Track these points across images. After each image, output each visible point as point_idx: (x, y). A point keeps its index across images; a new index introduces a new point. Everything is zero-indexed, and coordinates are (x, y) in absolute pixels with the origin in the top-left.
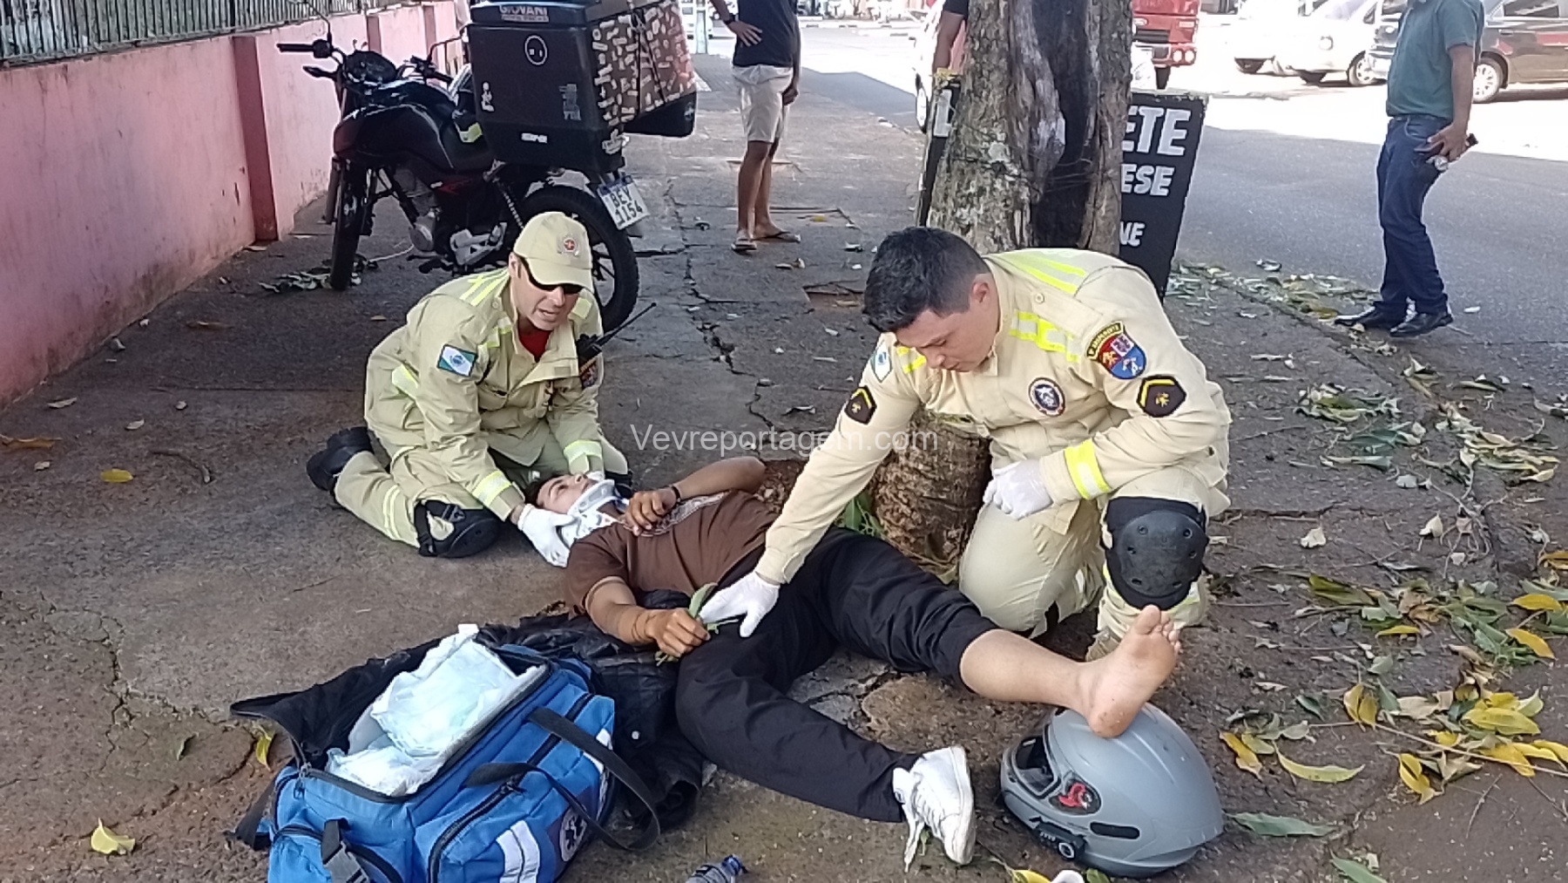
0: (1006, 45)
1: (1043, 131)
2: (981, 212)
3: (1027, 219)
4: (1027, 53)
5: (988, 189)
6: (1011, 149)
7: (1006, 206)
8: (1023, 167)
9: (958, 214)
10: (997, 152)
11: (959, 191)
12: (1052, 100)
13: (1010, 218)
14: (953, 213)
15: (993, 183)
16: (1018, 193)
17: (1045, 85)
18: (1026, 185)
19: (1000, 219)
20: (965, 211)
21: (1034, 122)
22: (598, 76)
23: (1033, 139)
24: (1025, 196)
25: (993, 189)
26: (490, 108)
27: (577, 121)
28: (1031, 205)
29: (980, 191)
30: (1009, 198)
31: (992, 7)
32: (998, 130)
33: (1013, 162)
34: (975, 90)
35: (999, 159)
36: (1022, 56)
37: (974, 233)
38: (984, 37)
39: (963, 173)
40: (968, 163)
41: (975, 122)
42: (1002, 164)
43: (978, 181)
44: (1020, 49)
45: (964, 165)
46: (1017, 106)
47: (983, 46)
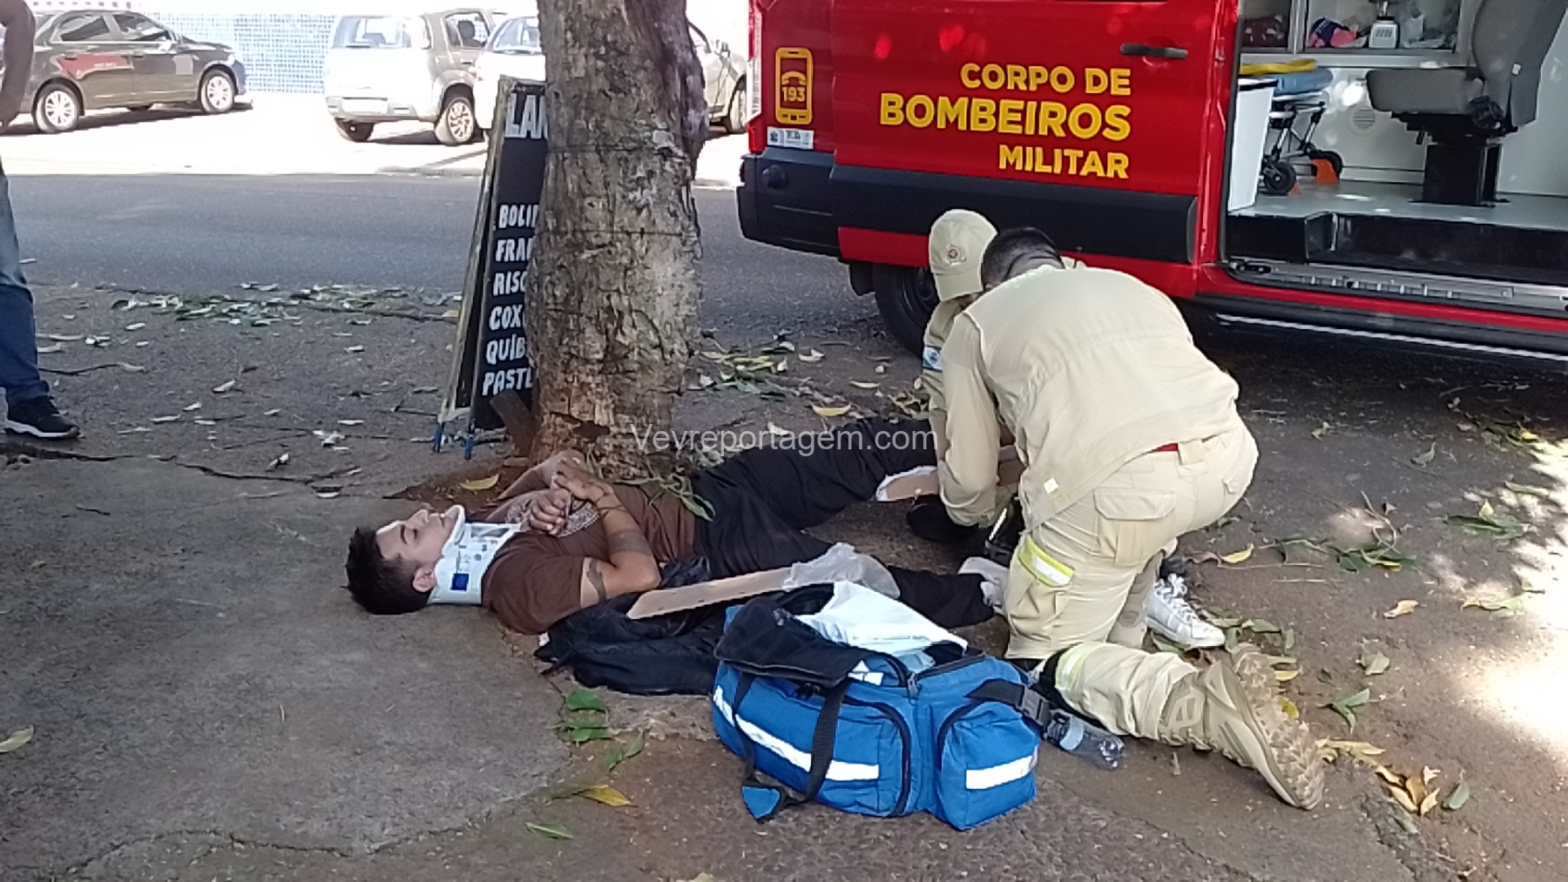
2: (654, 191)
5: (658, 171)
6: (673, 135)
7: (675, 184)
8: (683, 150)
10: (661, 139)
16: (685, 171)
18: (689, 164)
21: (683, 112)
23: (685, 126)
25: (663, 171)
29: (651, 174)
30: (677, 177)
31: (616, 16)
32: (657, 121)
33: (677, 146)
34: (613, 88)
35: (665, 145)
36: (675, 57)
37: (650, 212)
38: (615, 42)
39: (626, 160)
40: (629, 151)
41: (629, 114)
42: (667, 148)
43: (646, 165)
44: (672, 50)
45: (625, 153)
46: (669, 98)
47: (616, 50)
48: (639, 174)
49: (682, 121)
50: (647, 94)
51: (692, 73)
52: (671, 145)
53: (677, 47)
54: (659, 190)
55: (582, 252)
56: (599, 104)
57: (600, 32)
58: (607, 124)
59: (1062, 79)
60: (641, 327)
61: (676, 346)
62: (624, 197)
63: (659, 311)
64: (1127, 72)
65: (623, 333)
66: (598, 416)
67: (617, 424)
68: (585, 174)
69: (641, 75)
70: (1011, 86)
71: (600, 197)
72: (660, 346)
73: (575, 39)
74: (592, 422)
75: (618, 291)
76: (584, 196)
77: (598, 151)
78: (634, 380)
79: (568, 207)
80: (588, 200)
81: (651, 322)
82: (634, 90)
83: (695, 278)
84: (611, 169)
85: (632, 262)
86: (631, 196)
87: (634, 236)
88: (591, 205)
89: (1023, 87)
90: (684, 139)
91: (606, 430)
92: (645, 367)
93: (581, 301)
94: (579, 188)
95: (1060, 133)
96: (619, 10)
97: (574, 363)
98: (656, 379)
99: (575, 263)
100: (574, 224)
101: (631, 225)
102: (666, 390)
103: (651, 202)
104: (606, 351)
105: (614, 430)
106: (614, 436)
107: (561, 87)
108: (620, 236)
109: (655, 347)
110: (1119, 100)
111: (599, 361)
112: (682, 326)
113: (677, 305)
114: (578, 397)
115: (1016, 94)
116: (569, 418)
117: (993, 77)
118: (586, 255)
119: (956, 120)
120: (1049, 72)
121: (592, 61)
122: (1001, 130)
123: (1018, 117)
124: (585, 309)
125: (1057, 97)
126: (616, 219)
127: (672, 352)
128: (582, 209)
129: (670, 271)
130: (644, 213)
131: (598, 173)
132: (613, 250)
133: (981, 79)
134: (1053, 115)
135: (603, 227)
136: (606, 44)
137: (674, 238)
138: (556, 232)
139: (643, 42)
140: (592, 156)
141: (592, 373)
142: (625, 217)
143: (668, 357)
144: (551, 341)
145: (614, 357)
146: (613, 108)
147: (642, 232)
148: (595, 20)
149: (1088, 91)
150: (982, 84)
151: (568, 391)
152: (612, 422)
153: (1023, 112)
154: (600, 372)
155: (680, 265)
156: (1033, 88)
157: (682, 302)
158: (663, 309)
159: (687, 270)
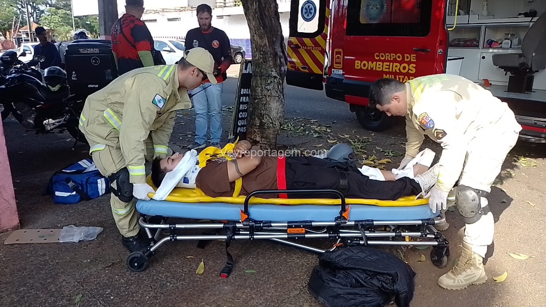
1: (283, 69)
4: (279, 53)
13: (278, 87)
16: (280, 81)
21: (281, 67)
23: (280, 71)
25: (274, 81)
26: (75, 79)
28: (282, 84)
29: (271, 82)
30: (278, 83)
31: (265, 45)
32: (273, 69)
33: (278, 75)
34: (264, 62)
35: (275, 75)
36: (278, 54)
37: (271, 91)
38: (265, 51)
39: (266, 79)
40: (267, 77)
41: (267, 68)
42: (276, 76)
43: (270, 80)
44: (277, 53)
45: (265, 77)
46: (277, 64)
47: (265, 52)
48: (269, 82)
49: (280, 70)
50: (271, 63)
51: (282, 58)
52: (277, 75)
53: (278, 52)
54: (273, 86)
55: (255, 100)
56: (261, 66)
57: (262, 48)
58: (262, 70)
59: (399, 57)
60: (268, 118)
61: (276, 123)
62: (265, 87)
63: (272, 115)
64: (415, 55)
65: (264, 120)
66: (257, 139)
67: (261, 141)
68: (257, 82)
69: (270, 59)
70: (387, 59)
71: (259, 87)
72: (272, 123)
73: (257, 50)
74: (256, 140)
75: (263, 109)
76: (256, 87)
77: (260, 77)
78: (266, 131)
79: (254, 90)
80: (257, 88)
81: (270, 117)
82: (268, 62)
83: (282, 107)
84: (262, 81)
85: (266, 103)
86: (266, 87)
87: (267, 97)
88: (258, 89)
89: (389, 59)
90: (280, 74)
91: (258, 142)
92: (269, 128)
93: (255, 112)
94: (256, 85)
95: (398, 71)
96: (266, 43)
97: (253, 126)
98: (271, 131)
99: (254, 102)
100: (255, 94)
101: (266, 94)
102: (274, 133)
103: (271, 89)
104: (260, 124)
105: (261, 142)
106: (261, 144)
107: (254, 61)
108: (264, 97)
109: (271, 123)
110: (413, 63)
111: (258, 126)
112: (279, 118)
113: (277, 113)
114: (253, 134)
115: (388, 61)
116: (251, 139)
117: (382, 56)
118: (256, 101)
119: (373, 67)
120: (396, 55)
121: (260, 55)
122: (384, 70)
123: (388, 67)
124: (256, 114)
125: (397, 62)
126: (263, 93)
127: (275, 125)
128: (256, 90)
129: (275, 105)
130: (270, 91)
131: (259, 82)
132: (262, 100)
133: (379, 57)
134: (396, 66)
135: (260, 94)
136: (263, 51)
137: (277, 98)
138: (251, 94)
139: (271, 51)
140: (258, 78)
141: (257, 129)
142: (265, 92)
143: (274, 126)
144: (249, 120)
145: (262, 125)
146: (264, 67)
147: (269, 96)
148: (261, 46)
149: (405, 60)
150: (380, 59)
151: (251, 133)
152: (260, 140)
153: (389, 66)
154: (258, 128)
155: (278, 104)
156: (392, 59)
157: (279, 113)
158: (274, 114)
159: (280, 105)
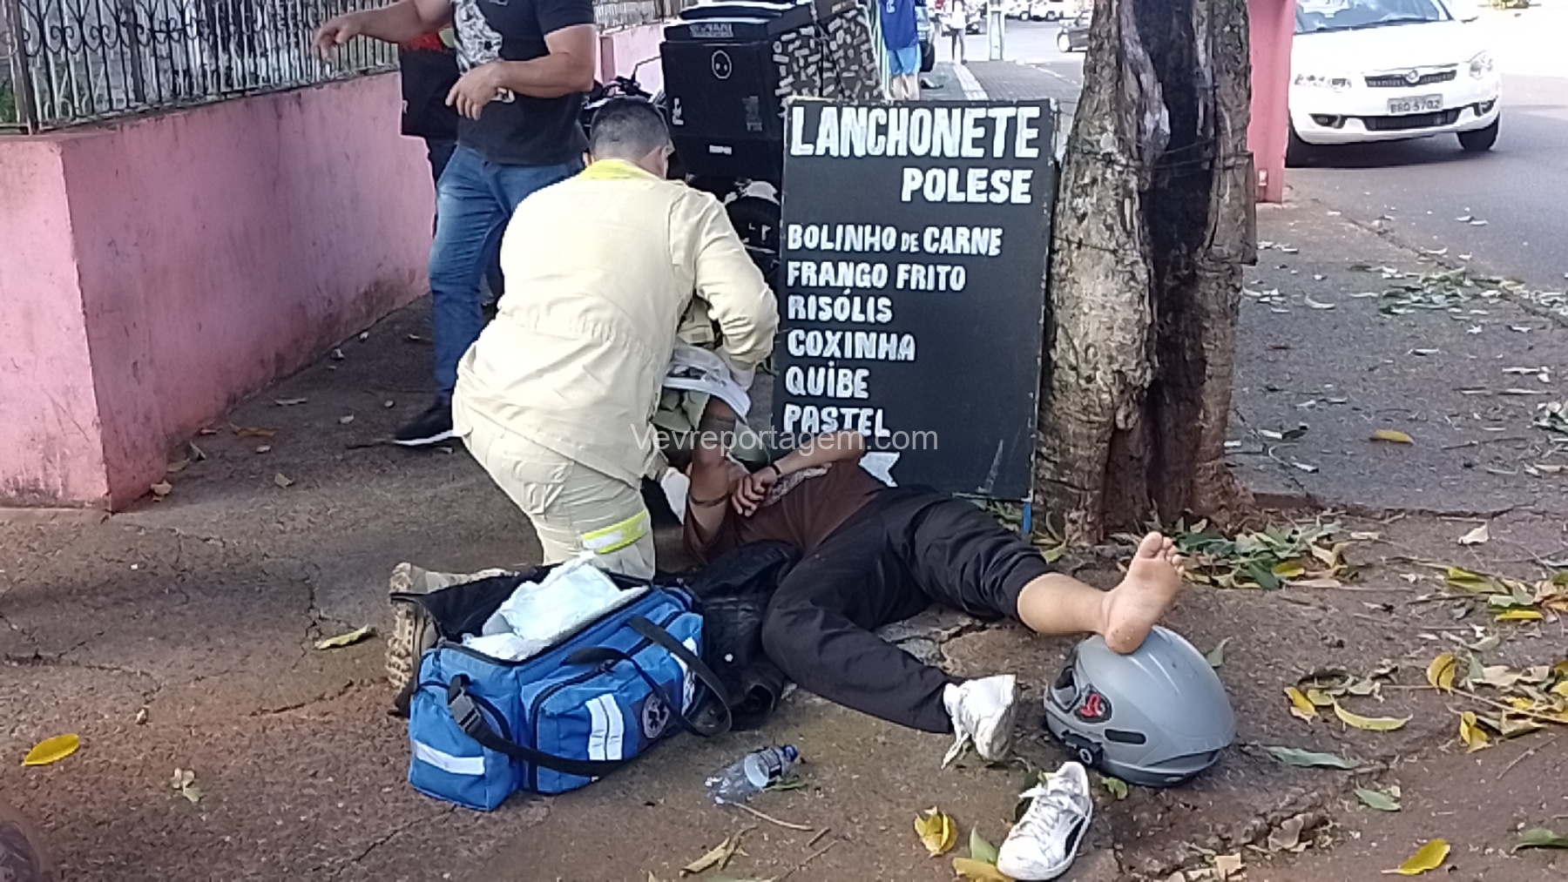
0: (1117, 43)
1: (1149, 123)
2: (1094, 200)
3: (1136, 206)
4: (1131, 49)
5: (1100, 179)
6: (1120, 139)
7: (1117, 194)
8: (1131, 156)
9: (1074, 204)
10: (1107, 143)
11: (1075, 181)
12: (1156, 92)
13: (1120, 205)
14: (1071, 203)
15: (1104, 173)
16: (1126, 181)
17: (1147, 78)
18: (1134, 173)
19: (1111, 207)
20: (1080, 201)
22: (779, 87)
23: (1140, 130)
24: (1133, 184)
25: (1104, 179)
26: (680, 122)
27: (758, 132)
28: (1140, 193)
29: (1094, 181)
30: (1118, 187)
32: (1108, 123)
33: (1121, 152)
35: (1110, 150)
37: (1089, 221)
39: (1079, 164)
40: (1084, 155)
41: (1091, 114)
42: (1111, 155)
43: (1092, 171)
45: (1080, 157)
46: (1125, 99)
48: (1085, 180)
49: (1138, 124)
50: (1106, 94)
52: (1115, 152)
54: (1099, 199)
61: (1097, 374)
72: (1076, 369)
85: (1067, 273)
87: (1073, 246)
90: (1139, 146)
103: (1090, 212)
108: (1065, 245)
109: (1071, 368)
112: (1115, 353)
113: (1108, 329)
127: (1091, 379)
129: (1100, 290)
130: (1085, 222)
137: (1108, 255)
142: (1070, 225)
146: (1087, 107)
147: (1080, 243)
155: (1112, 284)
